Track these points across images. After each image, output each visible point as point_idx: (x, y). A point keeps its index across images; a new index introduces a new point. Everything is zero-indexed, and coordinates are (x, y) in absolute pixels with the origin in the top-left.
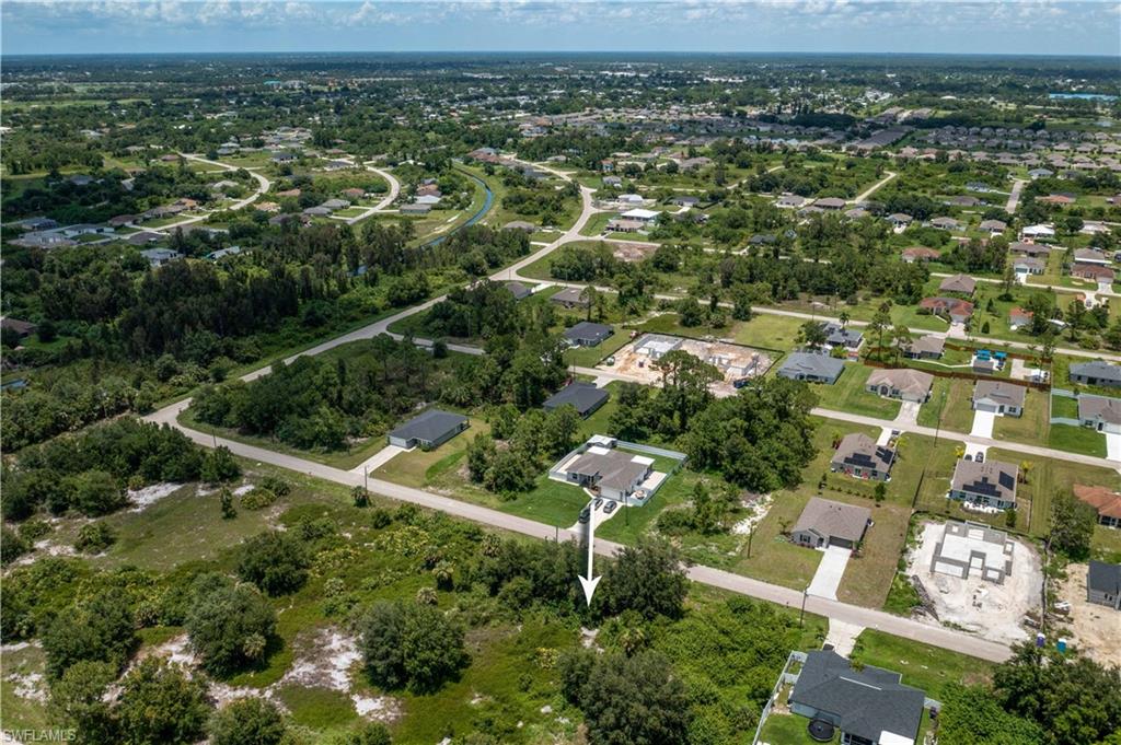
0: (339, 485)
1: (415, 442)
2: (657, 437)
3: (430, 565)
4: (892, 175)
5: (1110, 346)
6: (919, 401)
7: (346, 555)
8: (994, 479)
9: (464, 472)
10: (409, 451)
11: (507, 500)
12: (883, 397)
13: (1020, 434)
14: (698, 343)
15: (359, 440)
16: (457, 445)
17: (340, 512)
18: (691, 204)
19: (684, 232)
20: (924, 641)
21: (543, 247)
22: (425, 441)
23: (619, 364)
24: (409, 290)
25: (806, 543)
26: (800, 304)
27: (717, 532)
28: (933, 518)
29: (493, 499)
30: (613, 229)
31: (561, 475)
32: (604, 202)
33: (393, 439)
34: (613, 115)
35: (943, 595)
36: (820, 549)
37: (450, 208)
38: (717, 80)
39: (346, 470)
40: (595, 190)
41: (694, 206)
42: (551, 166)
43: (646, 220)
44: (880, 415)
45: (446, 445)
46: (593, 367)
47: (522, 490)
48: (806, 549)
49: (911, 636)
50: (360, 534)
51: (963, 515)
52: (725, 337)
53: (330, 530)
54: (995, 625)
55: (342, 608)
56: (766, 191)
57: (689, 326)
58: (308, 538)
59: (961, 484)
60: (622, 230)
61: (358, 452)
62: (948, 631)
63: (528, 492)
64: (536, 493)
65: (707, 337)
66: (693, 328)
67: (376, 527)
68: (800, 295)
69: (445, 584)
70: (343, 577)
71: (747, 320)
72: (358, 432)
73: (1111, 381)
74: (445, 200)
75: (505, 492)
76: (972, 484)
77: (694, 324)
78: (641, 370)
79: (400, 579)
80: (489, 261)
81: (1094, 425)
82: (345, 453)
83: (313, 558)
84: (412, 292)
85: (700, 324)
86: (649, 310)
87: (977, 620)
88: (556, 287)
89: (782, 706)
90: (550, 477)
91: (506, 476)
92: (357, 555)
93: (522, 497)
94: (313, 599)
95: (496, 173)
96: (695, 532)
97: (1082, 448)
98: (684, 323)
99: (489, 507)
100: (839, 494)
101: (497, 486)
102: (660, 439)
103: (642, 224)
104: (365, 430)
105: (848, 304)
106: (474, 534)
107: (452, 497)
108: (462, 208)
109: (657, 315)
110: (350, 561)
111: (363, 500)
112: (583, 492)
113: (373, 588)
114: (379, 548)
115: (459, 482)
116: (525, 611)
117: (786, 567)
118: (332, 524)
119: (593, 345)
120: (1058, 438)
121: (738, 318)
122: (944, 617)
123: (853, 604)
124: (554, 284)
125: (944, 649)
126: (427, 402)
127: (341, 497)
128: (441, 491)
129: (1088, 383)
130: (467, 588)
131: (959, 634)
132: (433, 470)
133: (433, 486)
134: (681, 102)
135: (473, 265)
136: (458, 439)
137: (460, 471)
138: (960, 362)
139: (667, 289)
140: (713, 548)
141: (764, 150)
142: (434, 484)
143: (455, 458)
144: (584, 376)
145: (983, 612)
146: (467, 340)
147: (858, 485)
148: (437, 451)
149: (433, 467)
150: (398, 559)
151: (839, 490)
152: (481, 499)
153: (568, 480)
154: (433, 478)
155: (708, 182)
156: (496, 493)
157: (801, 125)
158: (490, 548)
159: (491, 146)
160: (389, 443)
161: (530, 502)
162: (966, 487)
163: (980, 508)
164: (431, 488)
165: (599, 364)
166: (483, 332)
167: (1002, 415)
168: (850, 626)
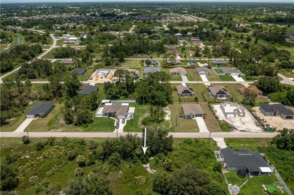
0: (12, 138)
1: (37, 115)
2: (121, 97)
3: (72, 158)
4: (134, 26)
5: (214, 57)
6: (185, 75)
7: (32, 165)
8: (222, 90)
9: (62, 121)
10: (36, 119)
11: (85, 127)
12: (175, 75)
13: (214, 79)
14: (114, 70)
15: (11, 119)
16: (53, 113)
17: (18, 148)
18: (86, 35)
19: (90, 42)
20: (241, 137)
21: (47, 50)
22: (41, 114)
23: (94, 79)
24: (6, 66)
25: (189, 118)
26: (135, 56)
27: (161, 121)
28: (213, 104)
29: (79, 129)
30: (67, 43)
31: (100, 115)
32: (59, 37)
33: (27, 116)
34: (47, 16)
35: (233, 123)
36: (194, 119)
37: (6, 43)
38: (72, 8)
39: (12, 132)
40: (54, 34)
41: (87, 36)
42: (35, 29)
43: (75, 40)
44: (178, 80)
45: (50, 114)
46: (86, 81)
47: (89, 123)
48: (190, 120)
49: (236, 137)
50: (32, 155)
51: (220, 101)
52: (121, 67)
53: (19, 157)
54: (251, 128)
55: (43, 188)
56: (105, 31)
57: (108, 66)
58: (10, 163)
59: (215, 93)
60: (70, 43)
61: (14, 124)
62: (243, 133)
63: (91, 123)
64: (94, 123)
65: (115, 68)
66: (110, 66)
67: (39, 150)
68: (134, 54)
69: (82, 165)
70: (36, 175)
71: (124, 62)
72: (10, 116)
73: (223, 64)
74: (3, 40)
75: (84, 125)
76: (218, 92)
77: (110, 65)
78: (102, 79)
79: (61, 168)
80: (31, 55)
81: (228, 74)
82: (8, 125)
83: (17, 170)
84: (7, 67)
85: (111, 65)
86: (93, 63)
87: (246, 128)
88: (58, 60)
89: (224, 170)
90: (96, 116)
91: (83, 119)
92: (36, 163)
93: (90, 125)
94: (25, 188)
95: (17, 32)
96: (155, 123)
97: (229, 80)
98: (107, 65)
99: (79, 132)
100: (185, 102)
101: (79, 123)
102: (124, 98)
103: (75, 41)
104: (13, 115)
105: (147, 55)
106: (82, 142)
107: (63, 131)
108: (11, 42)
109: (96, 64)
110: (35, 167)
111: (27, 141)
112: (111, 118)
113: (52, 175)
114: (45, 157)
115: (62, 126)
116: (120, 165)
117: (189, 126)
118: (18, 154)
119: (82, 74)
120: (222, 78)
121: (121, 62)
122: (239, 129)
123: (214, 132)
124: (57, 59)
125: (247, 138)
126: (33, 101)
127: (16, 142)
128: (57, 130)
129: (218, 65)
130: (93, 163)
131: (246, 133)
132: (50, 124)
133: (53, 129)
134: (65, 13)
135: (26, 56)
136: (53, 111)
137: (60, 122)
138: (186, 65)
139: (94, 57)
140: (164, 126)
141: (98, 22)
142: (53, 128)
143: (56, 117)
144: (85, 84)
145: (246, 125)
146: (36, 79)
147: (188, 99)
148: (48, 117)
149: (49, 122)
150: (56, 160)
151: (185, 101)
152: (74, 129)
153: (103, 116)
154: (51, 126)
155: (87, 30)
156: (79, 126)
157: (103, 16)
158: (92, 146)
159: (11, 25)
160: (26, 118)
161: (94, 126)
162: (217, 93)
163: (222, 98)
164: (53, 130)
165: (87, 80)
166: (41, 76)
167: (206, 75)
168: (219, 139)
